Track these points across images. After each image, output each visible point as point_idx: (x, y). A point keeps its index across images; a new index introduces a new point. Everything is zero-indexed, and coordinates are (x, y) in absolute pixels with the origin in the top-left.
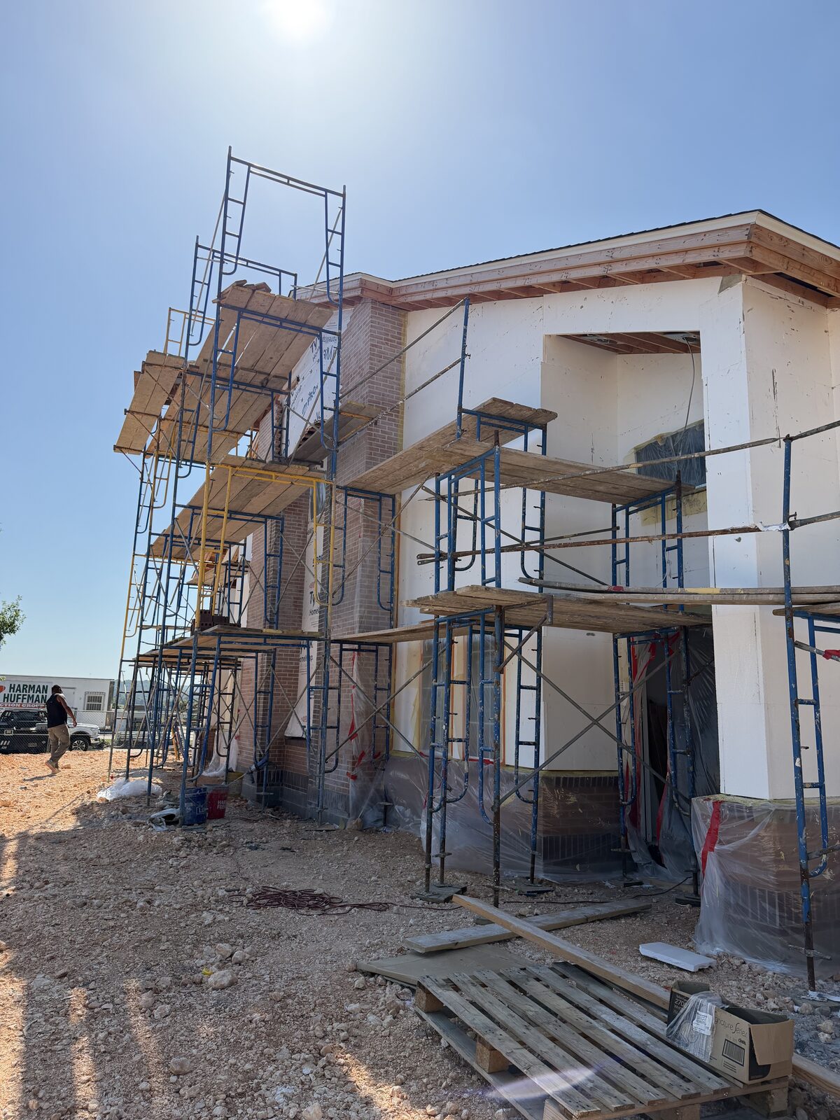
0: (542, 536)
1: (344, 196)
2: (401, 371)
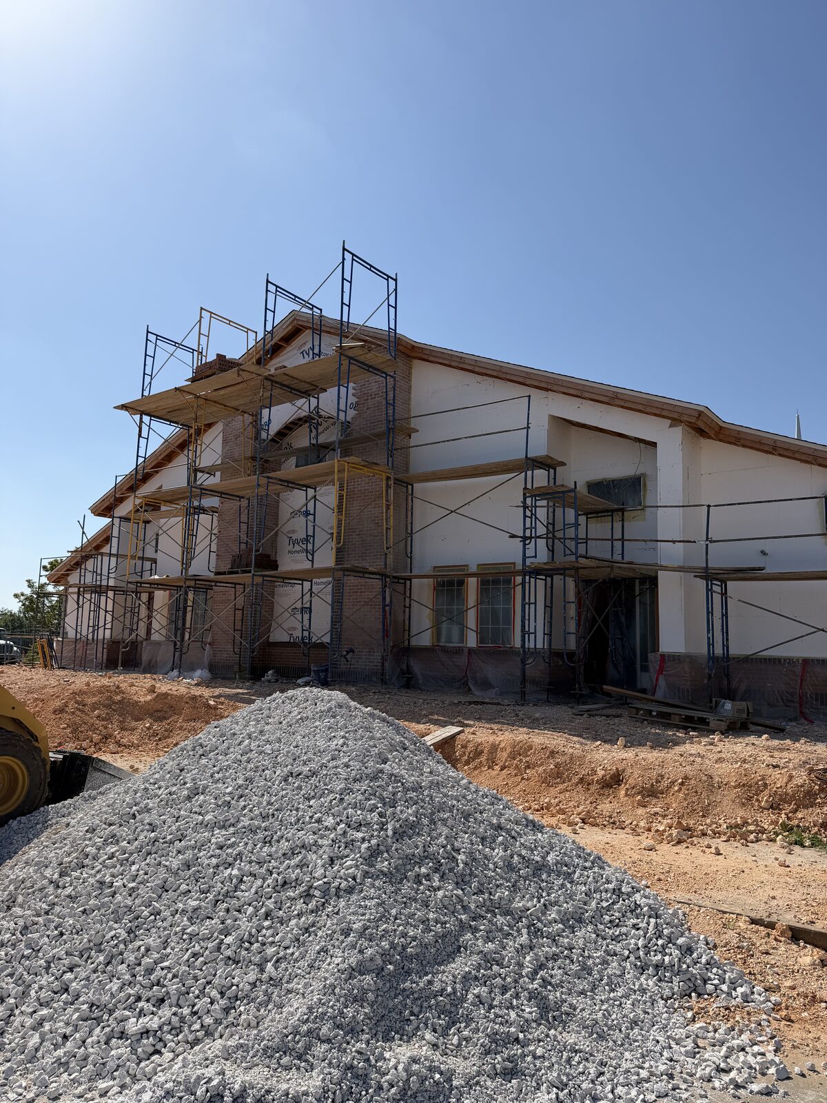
2: (410, 399)
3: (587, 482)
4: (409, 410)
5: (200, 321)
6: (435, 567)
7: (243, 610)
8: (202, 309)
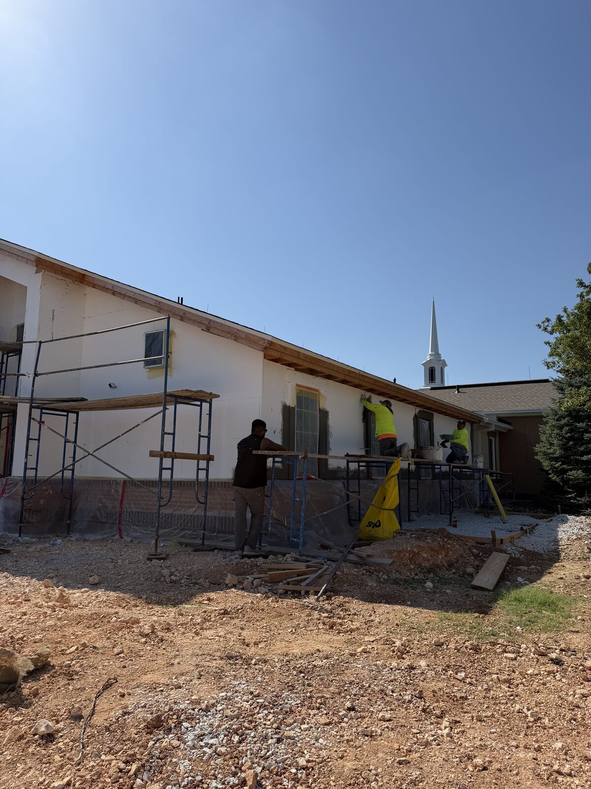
3: (17, 325)
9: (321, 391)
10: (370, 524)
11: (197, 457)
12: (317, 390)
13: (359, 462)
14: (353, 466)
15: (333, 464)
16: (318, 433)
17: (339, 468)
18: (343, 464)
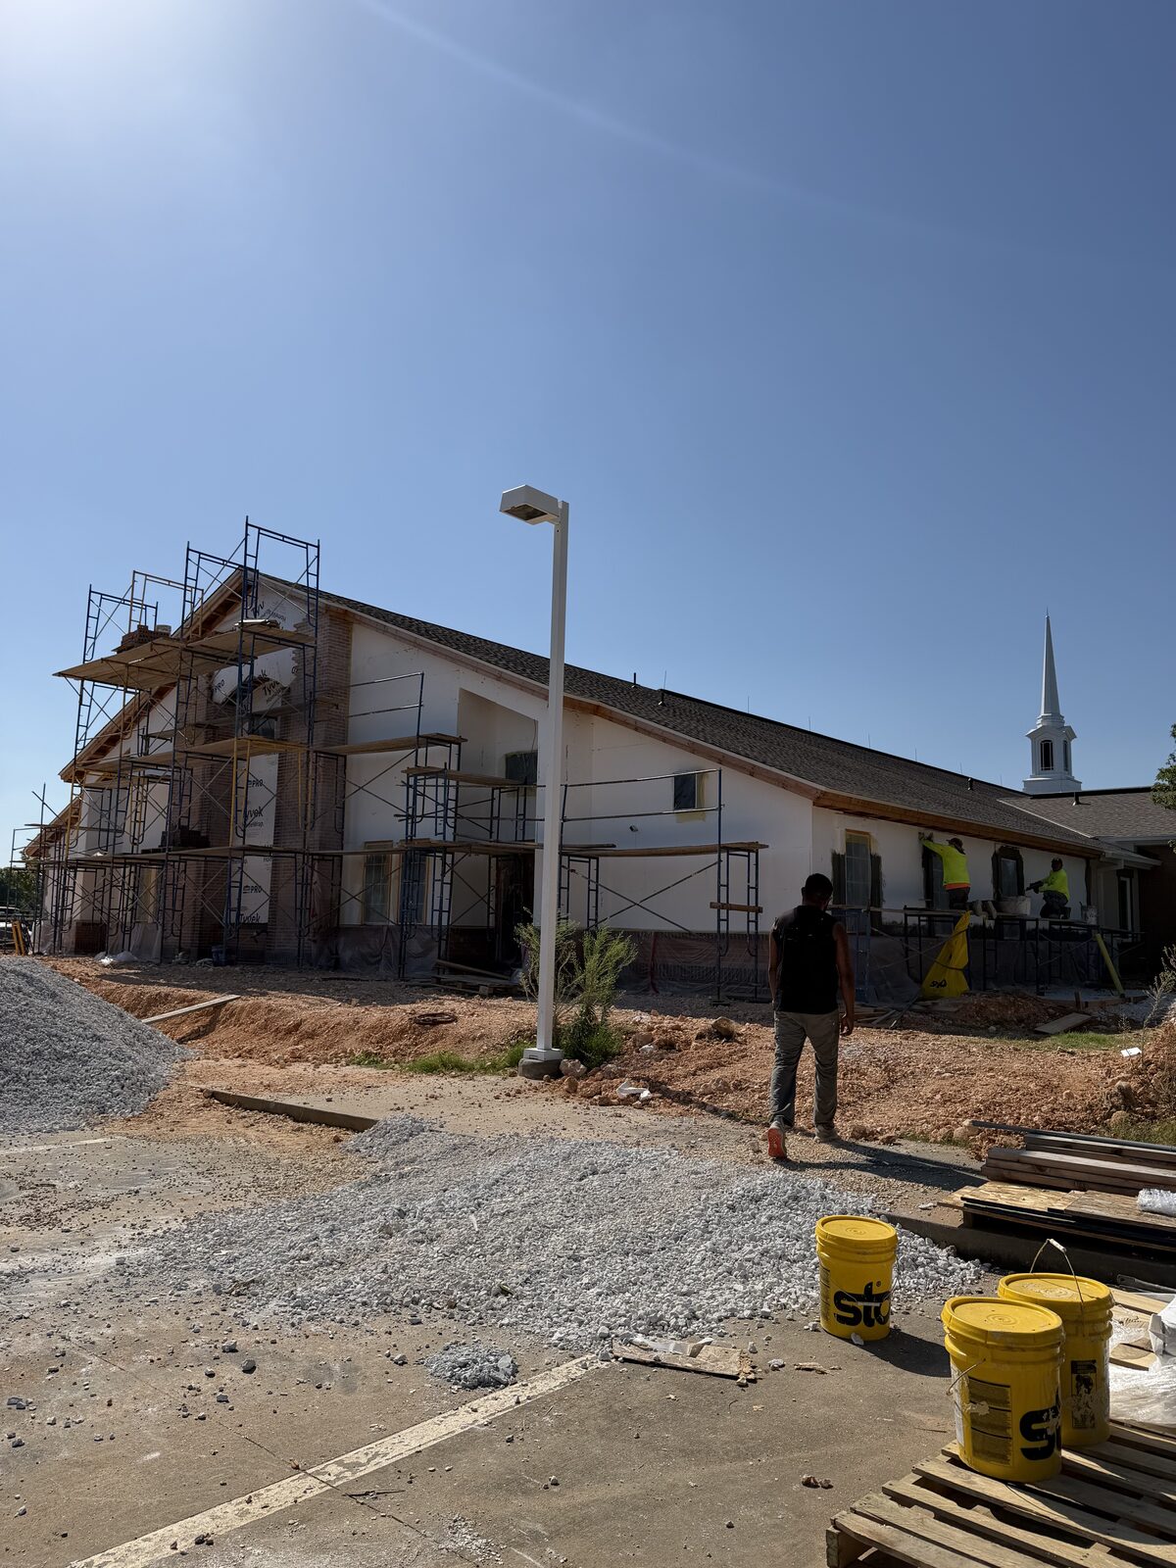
0: (456, 804)
1: (318, 547)
2: (349, 665)
3: (506, 755)
4: (348, 676)
5: (133, 586)
6: (366, 843)
7: (184, 889)
8: (135, 572)
9: (872, 834)
10: (934, 984)
11: (746, 909)
12: (868, 834)
13: (919, 916)
14: (912, 921)
15: (887, 918)
16: (870, 883)
17: (894, 922)
18: (899, 918)
